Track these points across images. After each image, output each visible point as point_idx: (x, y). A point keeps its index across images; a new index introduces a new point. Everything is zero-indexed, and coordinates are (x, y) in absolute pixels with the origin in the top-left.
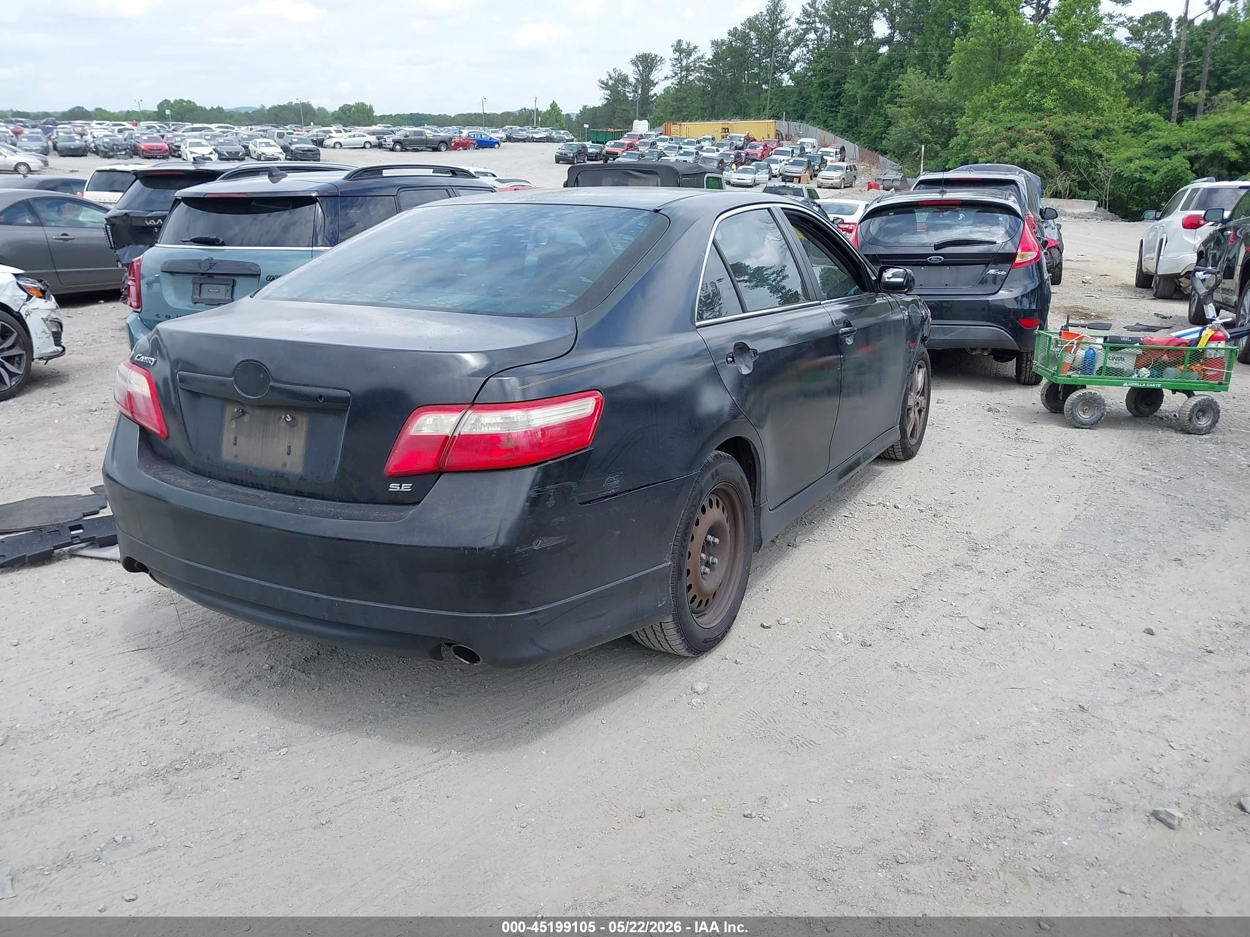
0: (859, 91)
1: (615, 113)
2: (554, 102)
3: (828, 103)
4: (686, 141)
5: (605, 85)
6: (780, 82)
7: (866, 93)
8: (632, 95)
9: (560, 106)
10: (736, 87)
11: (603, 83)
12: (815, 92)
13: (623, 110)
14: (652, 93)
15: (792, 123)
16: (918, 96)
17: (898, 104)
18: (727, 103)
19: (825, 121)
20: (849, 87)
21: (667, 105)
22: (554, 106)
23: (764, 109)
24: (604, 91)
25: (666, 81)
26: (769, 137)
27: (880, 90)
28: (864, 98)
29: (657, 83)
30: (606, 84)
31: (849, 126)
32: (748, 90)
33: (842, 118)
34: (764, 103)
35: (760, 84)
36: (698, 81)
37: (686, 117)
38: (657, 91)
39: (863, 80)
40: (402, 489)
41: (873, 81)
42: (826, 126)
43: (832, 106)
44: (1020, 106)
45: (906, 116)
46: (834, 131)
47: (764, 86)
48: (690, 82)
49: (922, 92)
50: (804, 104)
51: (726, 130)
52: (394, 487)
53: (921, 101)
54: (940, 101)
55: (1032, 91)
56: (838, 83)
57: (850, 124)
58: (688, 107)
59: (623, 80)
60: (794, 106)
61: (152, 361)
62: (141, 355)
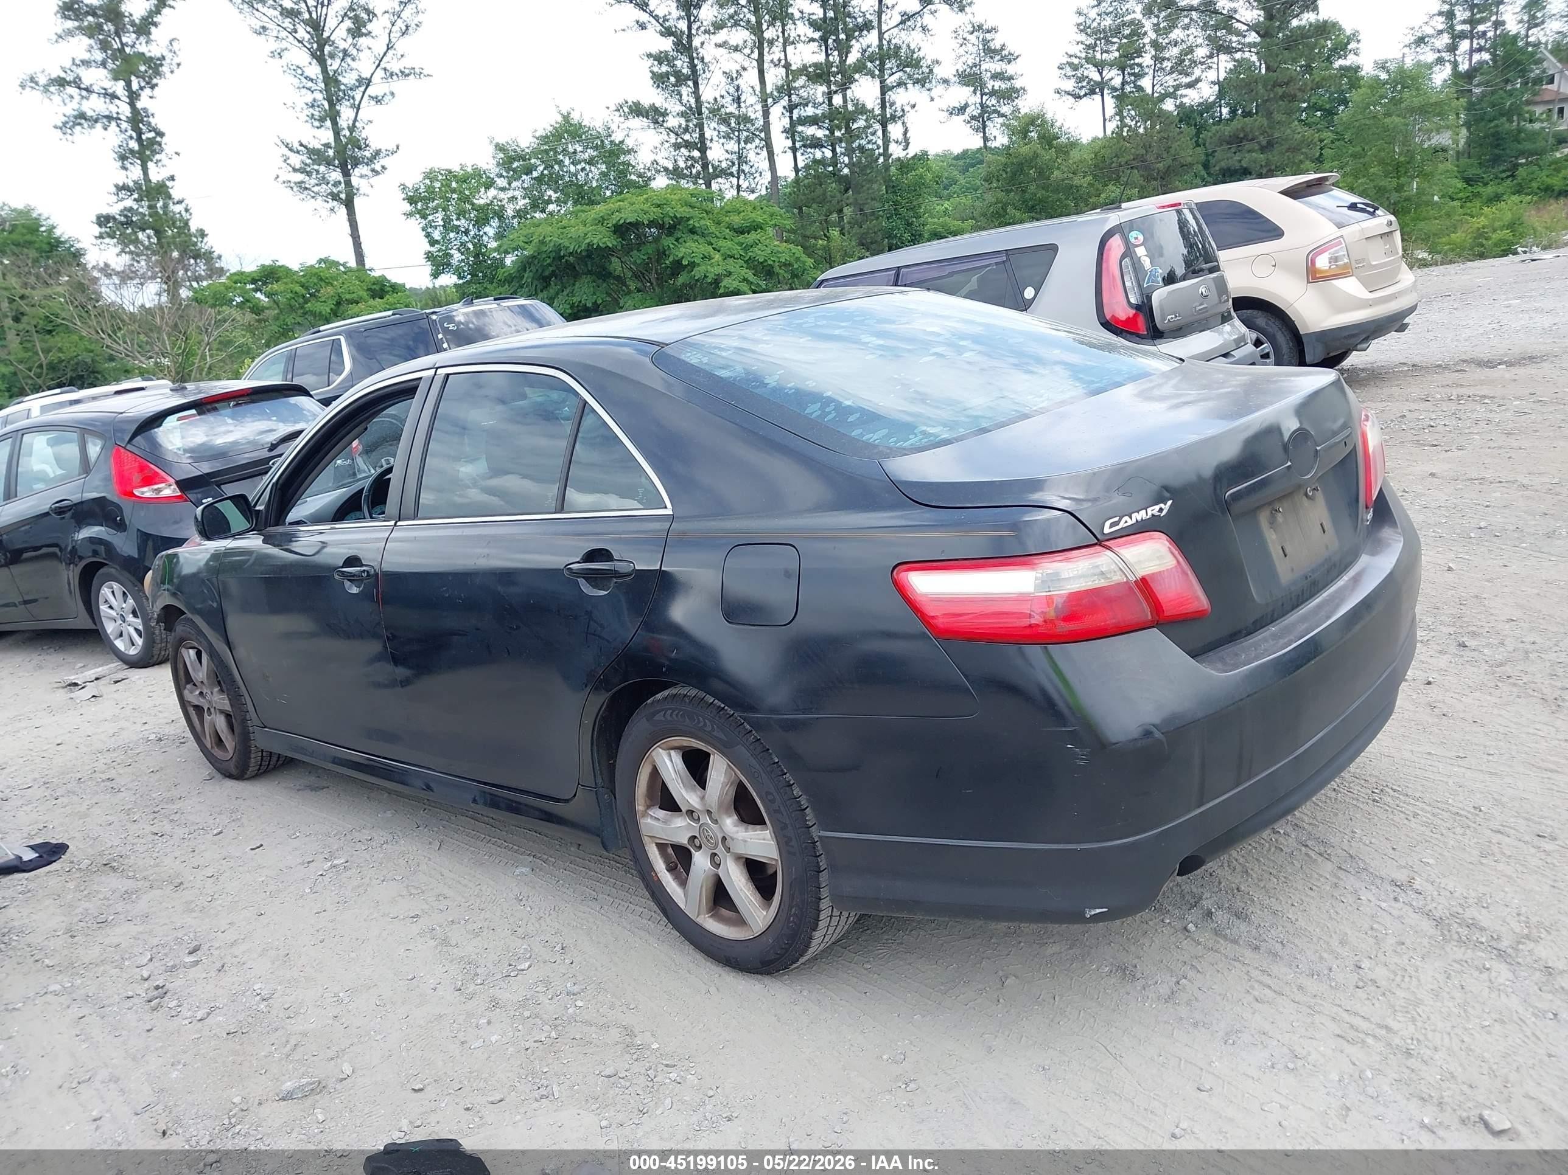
61: (1161, 510)
62: (1117, 519)
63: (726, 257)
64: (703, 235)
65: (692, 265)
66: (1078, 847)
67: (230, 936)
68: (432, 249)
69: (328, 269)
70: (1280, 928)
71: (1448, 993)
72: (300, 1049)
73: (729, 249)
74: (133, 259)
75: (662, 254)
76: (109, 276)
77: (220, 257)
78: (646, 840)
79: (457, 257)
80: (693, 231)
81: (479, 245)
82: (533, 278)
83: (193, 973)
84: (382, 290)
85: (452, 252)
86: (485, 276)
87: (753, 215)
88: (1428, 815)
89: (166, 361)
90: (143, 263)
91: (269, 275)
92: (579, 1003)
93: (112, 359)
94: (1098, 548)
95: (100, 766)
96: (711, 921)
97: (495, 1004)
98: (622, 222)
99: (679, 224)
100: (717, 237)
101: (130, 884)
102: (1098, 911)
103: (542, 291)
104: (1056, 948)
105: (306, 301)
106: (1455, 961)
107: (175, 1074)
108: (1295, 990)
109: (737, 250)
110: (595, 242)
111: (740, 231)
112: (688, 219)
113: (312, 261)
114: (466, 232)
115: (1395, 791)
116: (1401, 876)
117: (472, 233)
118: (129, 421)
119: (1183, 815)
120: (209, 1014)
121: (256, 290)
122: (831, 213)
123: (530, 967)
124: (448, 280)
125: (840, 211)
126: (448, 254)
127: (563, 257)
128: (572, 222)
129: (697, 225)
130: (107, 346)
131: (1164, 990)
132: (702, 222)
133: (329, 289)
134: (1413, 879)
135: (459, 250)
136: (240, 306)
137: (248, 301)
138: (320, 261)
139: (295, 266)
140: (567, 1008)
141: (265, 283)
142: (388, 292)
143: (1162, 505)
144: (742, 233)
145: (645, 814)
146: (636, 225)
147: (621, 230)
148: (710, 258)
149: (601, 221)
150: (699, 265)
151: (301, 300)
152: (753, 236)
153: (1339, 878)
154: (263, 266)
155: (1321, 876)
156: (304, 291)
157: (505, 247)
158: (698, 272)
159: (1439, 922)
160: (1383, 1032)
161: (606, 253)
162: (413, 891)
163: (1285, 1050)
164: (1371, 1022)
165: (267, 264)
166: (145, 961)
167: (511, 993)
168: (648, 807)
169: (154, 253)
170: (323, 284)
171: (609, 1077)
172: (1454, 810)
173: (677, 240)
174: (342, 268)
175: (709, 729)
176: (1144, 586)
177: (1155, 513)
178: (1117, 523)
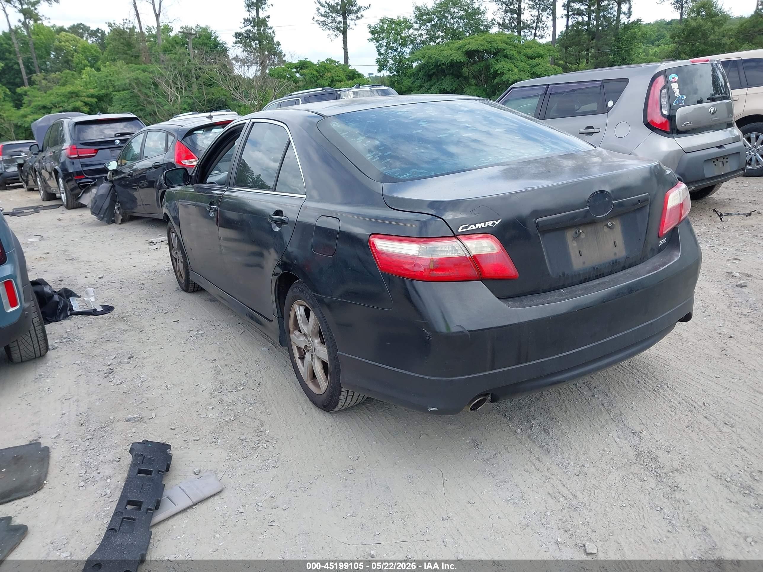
61: (494, 224)
62: (467, 225)
63: (520, 71)
64: (511, 59)
65: (502, 74)
66: (427, 377)
67: (146, 355)
68: (380, 57)
69: (330, 64)
70: (561, 440)
71: (617, 487)
72: (143, 404)
73: (523, 67)
74: (248, 54)
75: (488, 67)
76: (237, 61)
77: (285, 55)
78: (293, 344)
79: (391, 62)
80: (506, 56)
81: (402, 57)
82: (423, 75)
83: (127, 366)
84: (353, 76)
85: (389, 59)
86: (403, 73)
87: (538, 50)
88: (676, 403)
89: (256, 103)
90: (252, 56)
91: (303, 65)
92: (251, 408)
93: (234, 100)
94: (454, 238)
95: (143, 278)
96: (311, 384)
97: (221, 402)
98: (469, 49)
99: (499, 52)
100: (518, 60)
101: (126, 327)
102: (434, 409)
103: (427, 82)
104: (453, 427)
105: (318, 79)
106: (631, 473)
107: (97, 403)
108: (546, 470)
109: (527, 67)
110: (455, 58)
111: (531, 58)
112: (504, 50)
113: (323, 60)
114: (396, 50)
115: (668, 387)
116: (638, 429)
117: (399, 50)
118: (183, 130)
119: (481, 372)
120: (121, 383)
121: (297, 72)
122: (582, 51)
123: (242, 389)
124: (386, 73)
125: (588, 50)
126: (387, 61)
127: (440, 65)
128: (446, 48)
129: (508, 53)
130: (232, 94)
131: (487, 456)
132: (512, 52)
133: (329, 74)
134: (643, 431)
135: (392, 59)
136: (289, 79)
137: (292, 77)
138: (327, 60)
139: (315, 62)
140: (245, 409)
141: (301, 69)
142: (356, 77)
143: (495, 222)
144: (531, 59)
145: (293, 333)
146: (477, 51)
147: (470, 54)
148: (512, 71)
149: (460, 48)
150: (506, 74)
151: (316, 79)
152: (537, 61)
153: (607, 424)
154: (301, 61)
155: (600, 420)
156: (317, 74)
157: (412, 59)
158: (505, 78)
159: (639, 454)
160: (571, 497)
161: (460, 65)
162: (221, 349)
163: (520, 495)
164: (569, 492)
165: (302, 60)
166: (112, 358)
167: (228, 399)
168: (294, 330)
169: (257, 52)
170: (326, 71)
171: (242, 440)
172: (691, 402)
173: (497, 60)
174: (336, 64)
175: (308, 298)
176: (475, 260)
177: (490, 225)
178: (467, 227)
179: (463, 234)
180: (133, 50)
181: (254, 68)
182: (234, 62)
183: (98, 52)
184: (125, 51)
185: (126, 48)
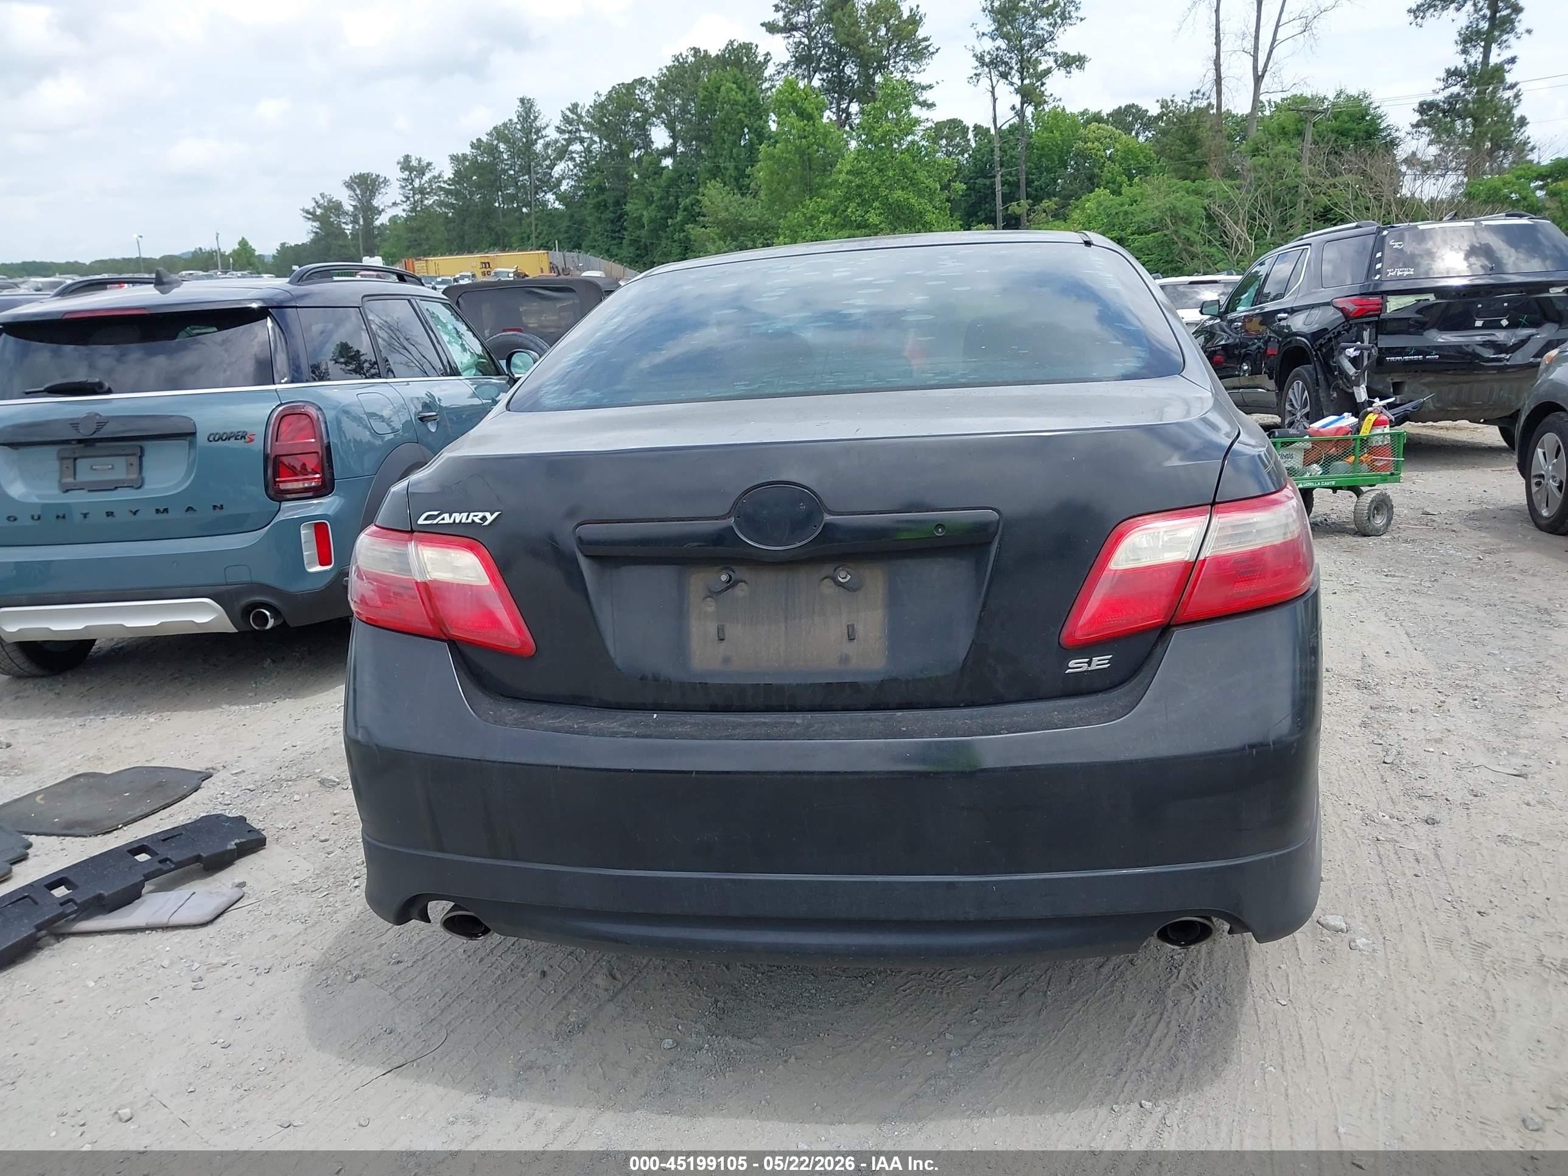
0: (645, 213)
1: (329, 250)
2: (243, 239)
3: (609, 227)
4: (439, 279)
5: (311, 215)
6: (544, 204)
7: (653, 214)
8: (350, 226)
9: (253, 244)
10: (489, 212)
11: (308, 212)
12: (591, 215)
13: (341, 246)
14: (377, 223)
15: (567, 254)
16: (723, 215)
17: (702, 225)
18: (479, 233)
19: (608, 251)
20: (630, 207)
21: (399, 238)
22: (243, 244)
23: (529, 238)
24: (310, 222)
25: (394, 208)
26: (542, 272)
27: (671, 210)
28: (652, 221)
29: (383, 210)
30: (313, 214)
31: (638, 256)
32: (504, 215)
33: (630, 245)
34: (528, 231)
35: (519, 208)
36: (438, 206)
37: (428, 252)
38: (382, 220)
39: (647, 199)
40: (1093, 667)
41: (661, 199)
42: (610, 255)
43: (614, 232)
44: (842, 222)
45: (713, 239)
46: (621, 262)
47: (524, 210)
48: (428, 207)
49: (727, 210)
50: (578, 230)
51: (486, 265)
52: (1077, 665)
53: (727, 221)
54: (750, 219)
55: (853, 205)
56: (617, 203)
57: (639, 252)
58: (428, 239)
59: (336, 208)
60: (566, 232)
61: (484, 519)
62: (436, 513)
74: (1442, 149)
76: (1411, 166)
94: (407, 535)
143: (488, 515)
176: (428, 592)
177: (477, 520)
178: (435, 517)
179: (426, 530)
180: (1197, 151)
181: (1452, 179)
182: (1404, 168)
183: (1151, 158)
184: (1183, 154)
185: (1185, 149)
